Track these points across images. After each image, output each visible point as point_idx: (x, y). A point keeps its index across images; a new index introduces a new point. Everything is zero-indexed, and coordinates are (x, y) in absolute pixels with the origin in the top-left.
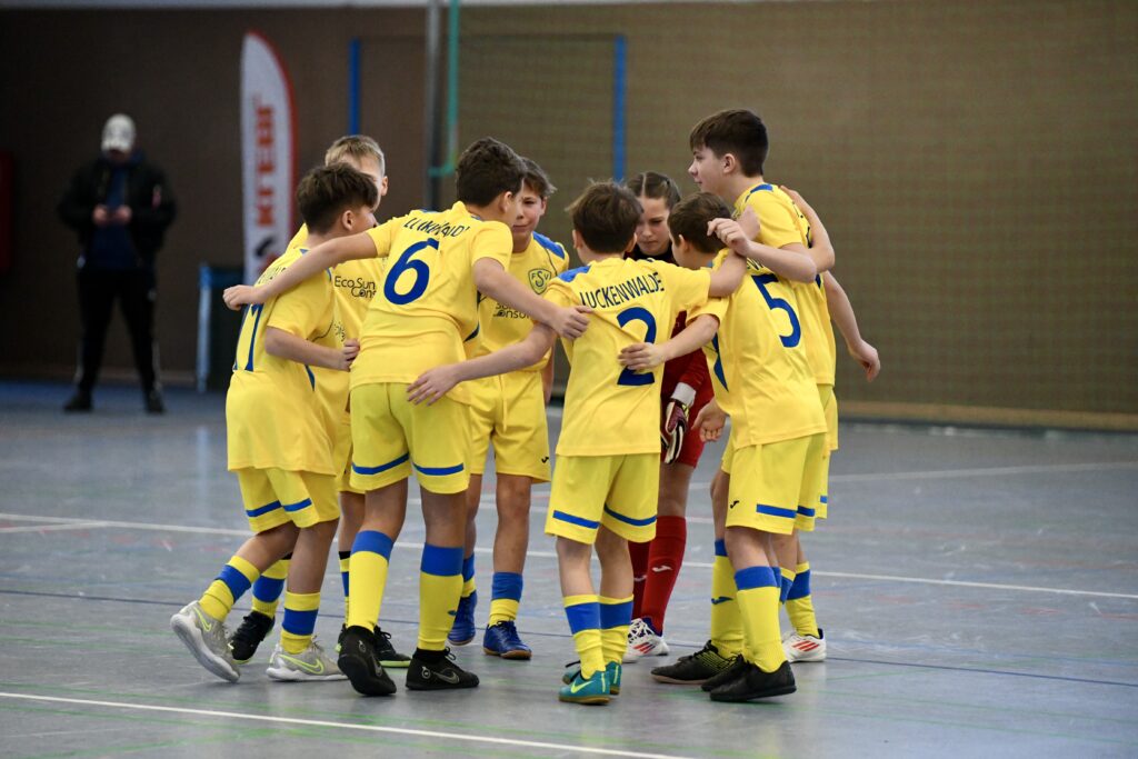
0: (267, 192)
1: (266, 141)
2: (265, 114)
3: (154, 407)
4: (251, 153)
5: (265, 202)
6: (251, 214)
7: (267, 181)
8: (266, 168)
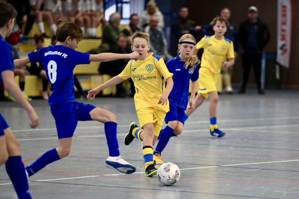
0: (284, 31)
1: (284, 16)
2: (284, 7)
3: (261, 92)
4: (280, 19)
5: (283, 33)
6: (279, 37)
7: (284, 27)
8: (284, 23)
